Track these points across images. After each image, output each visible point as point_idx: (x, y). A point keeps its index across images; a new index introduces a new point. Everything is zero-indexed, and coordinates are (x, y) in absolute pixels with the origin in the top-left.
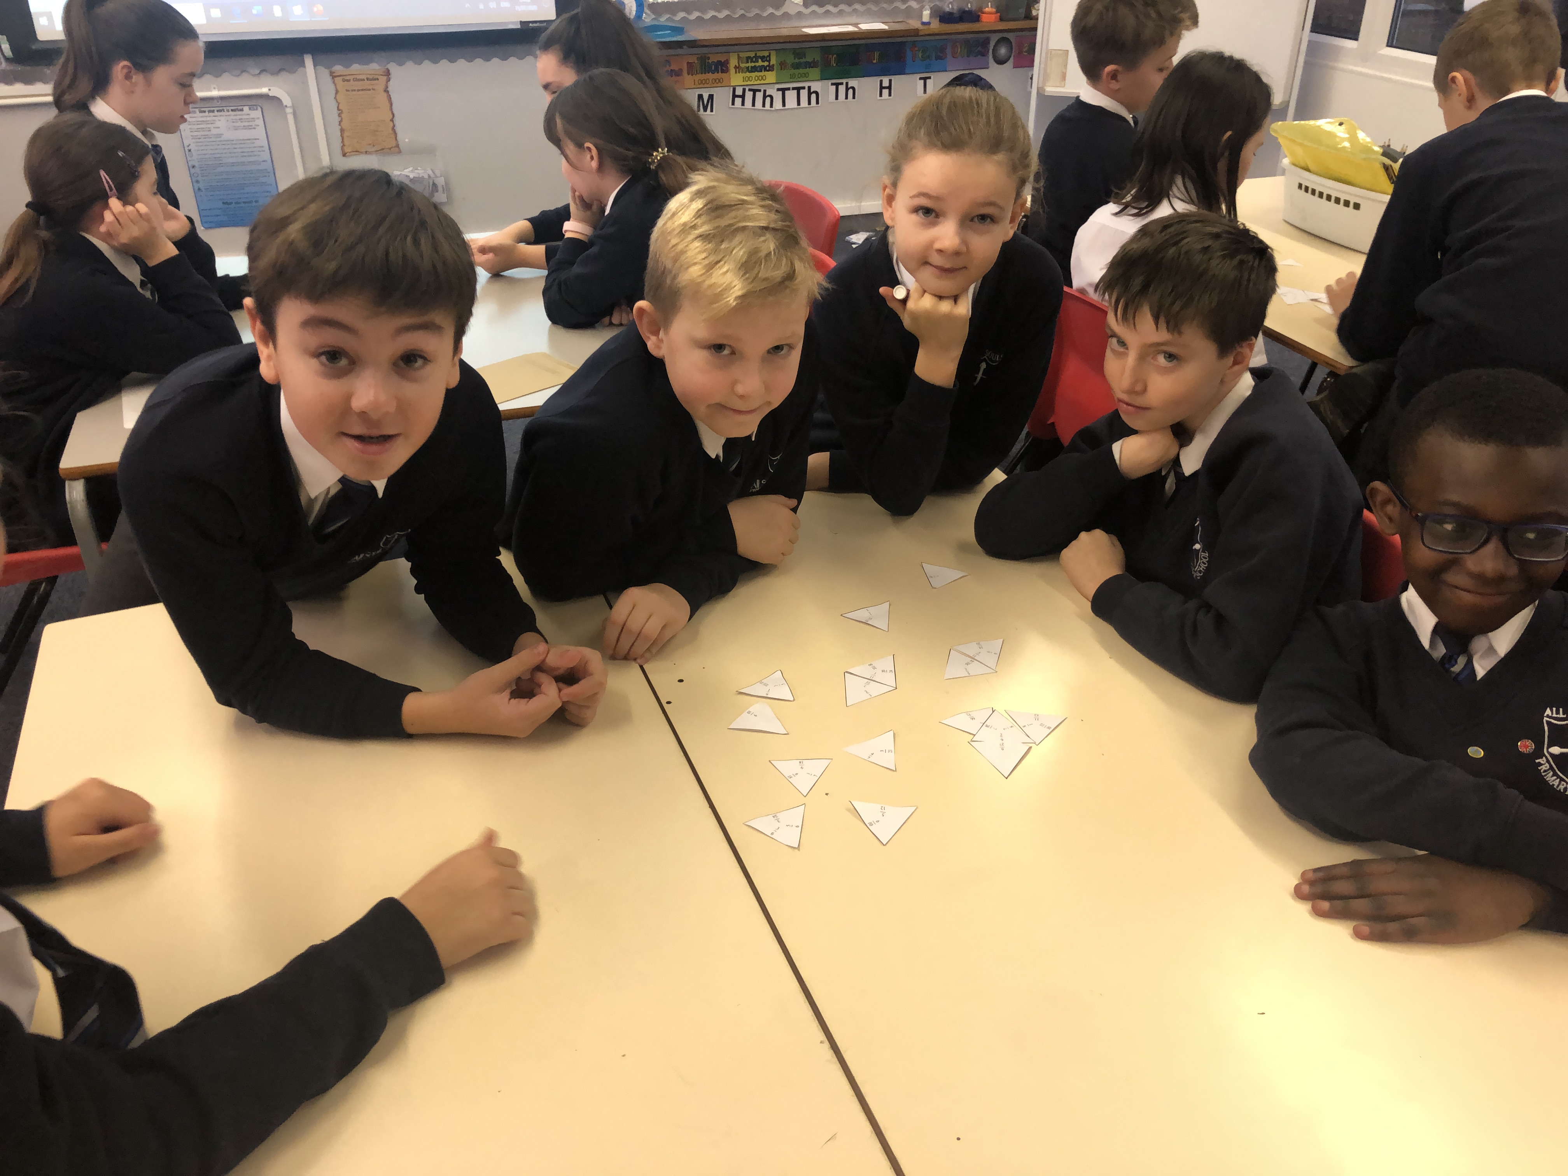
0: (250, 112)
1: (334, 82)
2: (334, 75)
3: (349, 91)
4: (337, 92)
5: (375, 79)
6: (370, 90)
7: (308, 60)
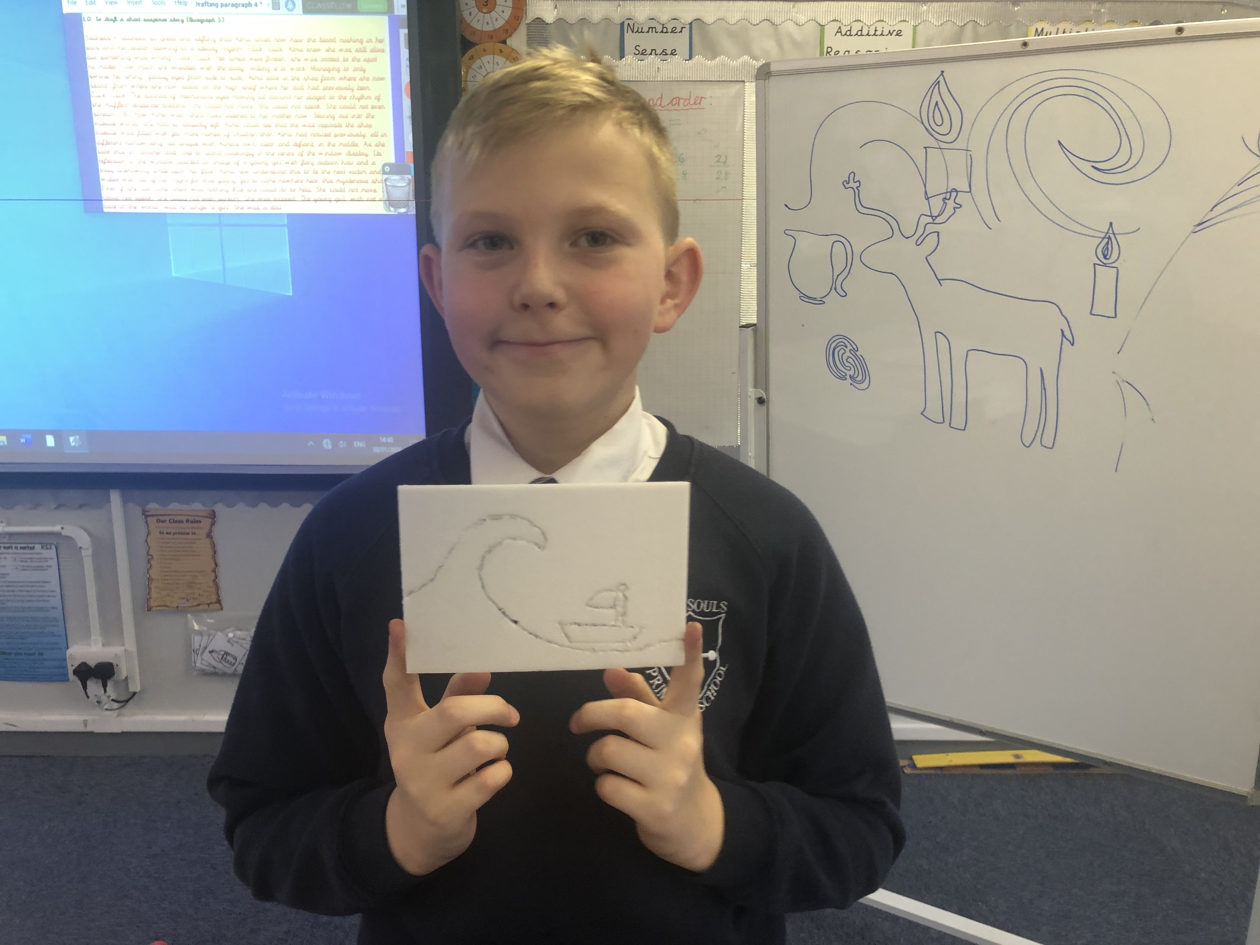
0: (42, 551)
1: (146, 522)
2: (147, 513)
3: (163, 533)
4: (149, 533)
5: (197, 522)
6: (188, 534)
7: (115, 497)
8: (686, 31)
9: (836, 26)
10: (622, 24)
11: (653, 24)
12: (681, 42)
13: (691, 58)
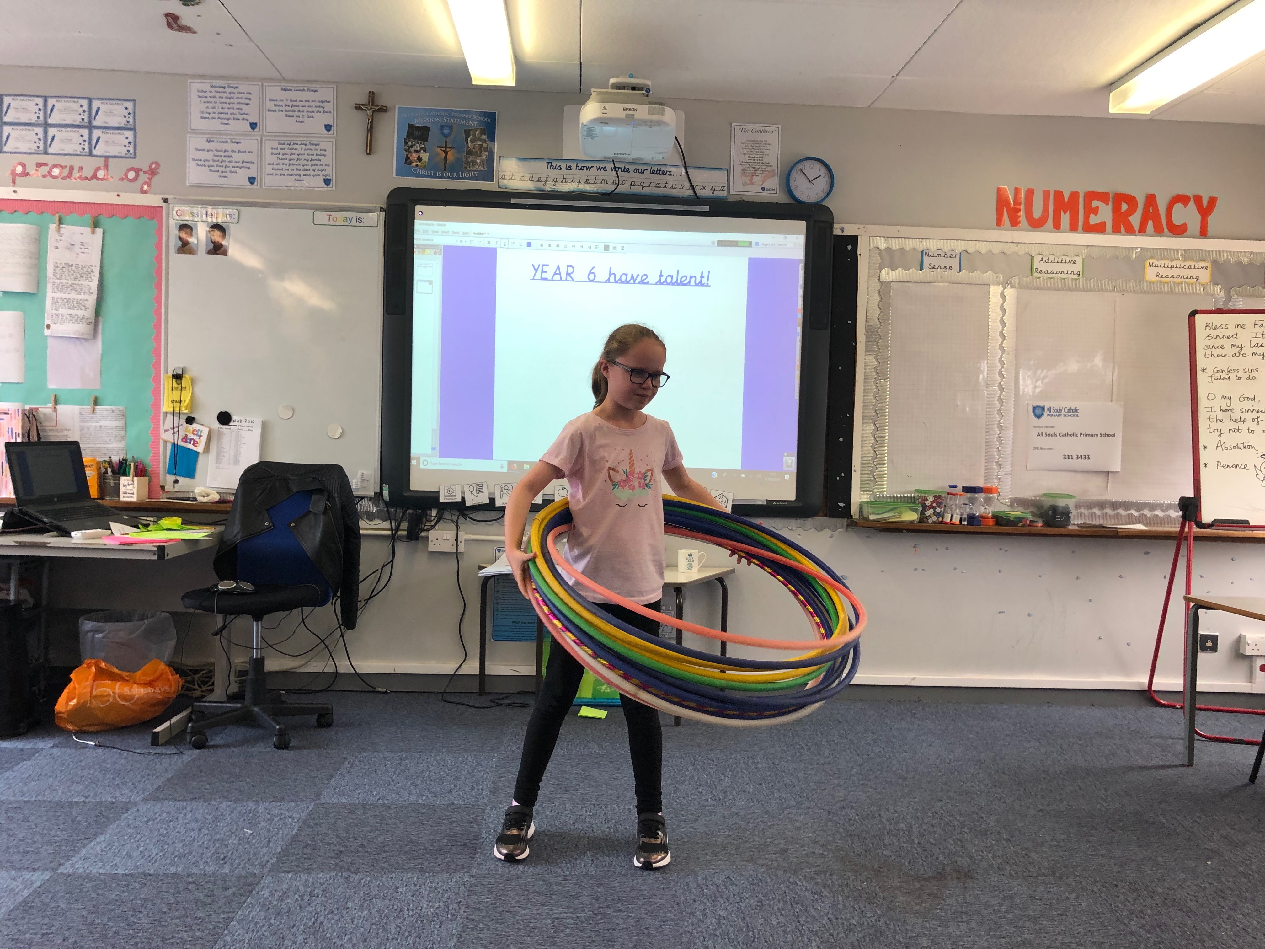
8: (958, 257)
9: (1040, 257)
10: (922, 252)
11: (939, 252)
12: (955, 262)
13: (960, 271)
